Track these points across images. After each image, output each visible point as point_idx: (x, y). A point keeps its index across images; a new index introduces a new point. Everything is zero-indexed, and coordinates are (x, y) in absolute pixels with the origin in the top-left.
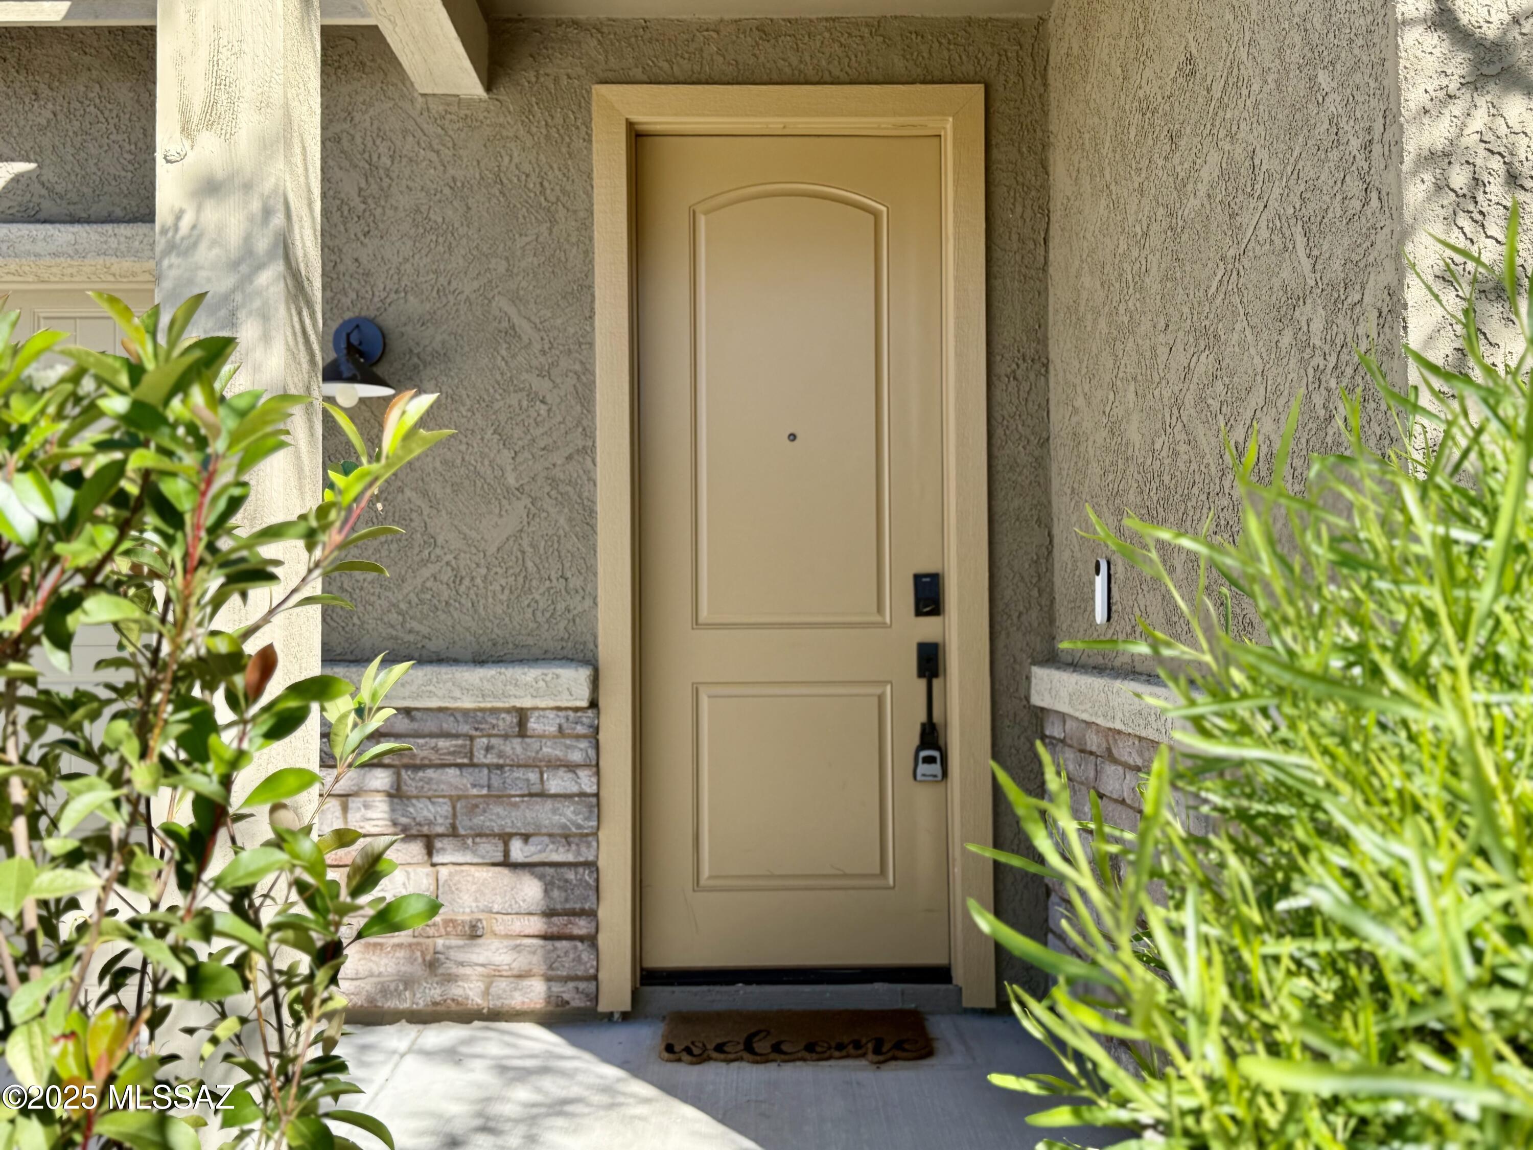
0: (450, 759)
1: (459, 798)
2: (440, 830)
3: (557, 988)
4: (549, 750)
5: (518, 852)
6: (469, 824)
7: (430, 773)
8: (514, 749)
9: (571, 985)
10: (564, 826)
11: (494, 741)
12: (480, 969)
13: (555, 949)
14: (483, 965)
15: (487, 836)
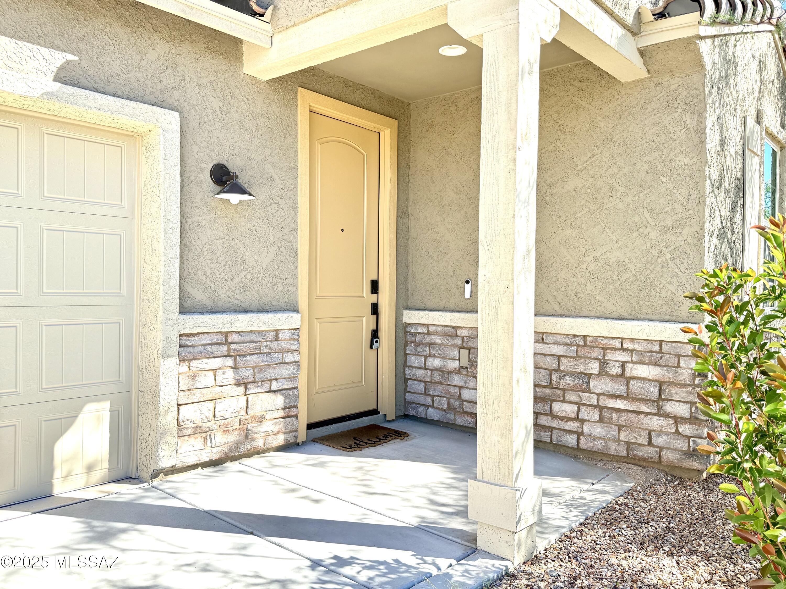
0: (254, 351)
1: (256, 367)
2: (250, 380)
3: (287, 436)
4: (286, 345)
5: (275, 386)
6: (259, 377)
7: (248, 357)
8: (275, 345)
9: (291, 434)
10: (289, 374)
11: (268, 343)
12: (262, 434)
13: (286, 422)
14: (263, 432)
15: (265, 381)
